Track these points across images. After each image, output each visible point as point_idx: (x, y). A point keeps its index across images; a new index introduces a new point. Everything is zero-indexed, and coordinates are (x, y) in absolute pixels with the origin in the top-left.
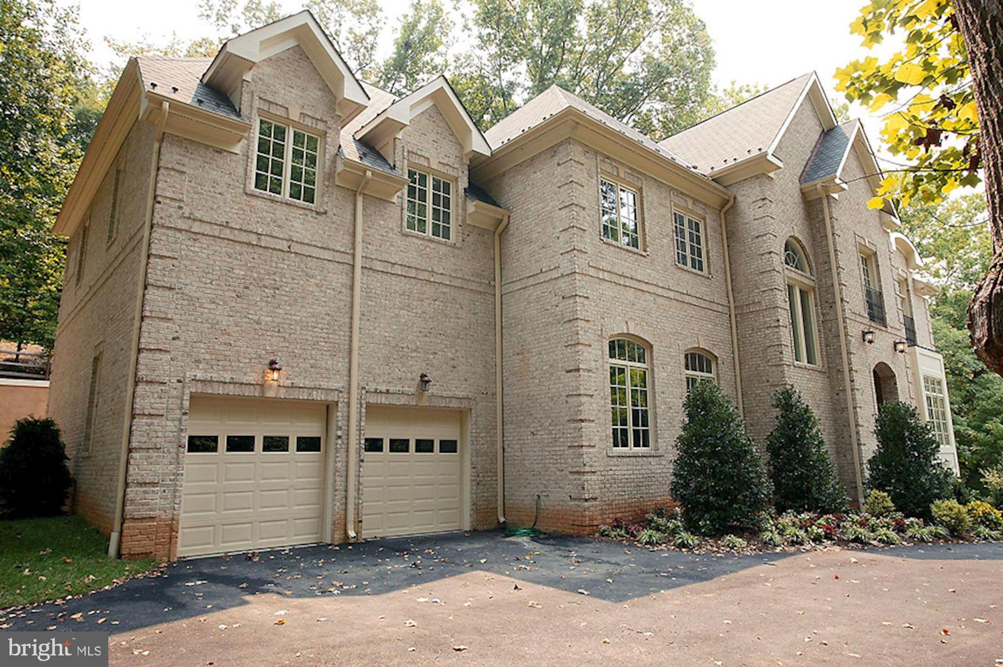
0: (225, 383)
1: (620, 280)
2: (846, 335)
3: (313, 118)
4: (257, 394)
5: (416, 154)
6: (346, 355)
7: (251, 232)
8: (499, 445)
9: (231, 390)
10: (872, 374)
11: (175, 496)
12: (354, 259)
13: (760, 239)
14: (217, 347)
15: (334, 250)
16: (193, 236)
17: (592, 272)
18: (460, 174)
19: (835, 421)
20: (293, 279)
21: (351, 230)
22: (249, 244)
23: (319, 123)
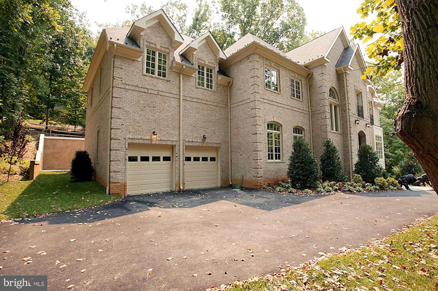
0: (139, 139)
1: (271, 103)
2: (350, 121)
3: (164, 48)
4: (149, 143)
5: (200, 59)
6: (178, 129)
7: (145, 88)
8: (230, 158)
9: (141, 141)
10: (358, 135)
11: (125, 176)
12: (180, 97)
13: (321, 88)
14: (136, 127)
15: (173, 94)
16: (126, 90)
17: (262, 100)
18: (216, 66)
19: (344, 151)
20: (160, 104)
21: (178, 87)
22: (145, 92)
23: (167, 49)
